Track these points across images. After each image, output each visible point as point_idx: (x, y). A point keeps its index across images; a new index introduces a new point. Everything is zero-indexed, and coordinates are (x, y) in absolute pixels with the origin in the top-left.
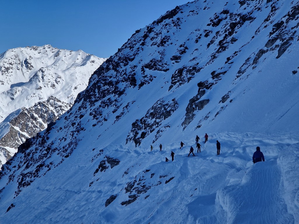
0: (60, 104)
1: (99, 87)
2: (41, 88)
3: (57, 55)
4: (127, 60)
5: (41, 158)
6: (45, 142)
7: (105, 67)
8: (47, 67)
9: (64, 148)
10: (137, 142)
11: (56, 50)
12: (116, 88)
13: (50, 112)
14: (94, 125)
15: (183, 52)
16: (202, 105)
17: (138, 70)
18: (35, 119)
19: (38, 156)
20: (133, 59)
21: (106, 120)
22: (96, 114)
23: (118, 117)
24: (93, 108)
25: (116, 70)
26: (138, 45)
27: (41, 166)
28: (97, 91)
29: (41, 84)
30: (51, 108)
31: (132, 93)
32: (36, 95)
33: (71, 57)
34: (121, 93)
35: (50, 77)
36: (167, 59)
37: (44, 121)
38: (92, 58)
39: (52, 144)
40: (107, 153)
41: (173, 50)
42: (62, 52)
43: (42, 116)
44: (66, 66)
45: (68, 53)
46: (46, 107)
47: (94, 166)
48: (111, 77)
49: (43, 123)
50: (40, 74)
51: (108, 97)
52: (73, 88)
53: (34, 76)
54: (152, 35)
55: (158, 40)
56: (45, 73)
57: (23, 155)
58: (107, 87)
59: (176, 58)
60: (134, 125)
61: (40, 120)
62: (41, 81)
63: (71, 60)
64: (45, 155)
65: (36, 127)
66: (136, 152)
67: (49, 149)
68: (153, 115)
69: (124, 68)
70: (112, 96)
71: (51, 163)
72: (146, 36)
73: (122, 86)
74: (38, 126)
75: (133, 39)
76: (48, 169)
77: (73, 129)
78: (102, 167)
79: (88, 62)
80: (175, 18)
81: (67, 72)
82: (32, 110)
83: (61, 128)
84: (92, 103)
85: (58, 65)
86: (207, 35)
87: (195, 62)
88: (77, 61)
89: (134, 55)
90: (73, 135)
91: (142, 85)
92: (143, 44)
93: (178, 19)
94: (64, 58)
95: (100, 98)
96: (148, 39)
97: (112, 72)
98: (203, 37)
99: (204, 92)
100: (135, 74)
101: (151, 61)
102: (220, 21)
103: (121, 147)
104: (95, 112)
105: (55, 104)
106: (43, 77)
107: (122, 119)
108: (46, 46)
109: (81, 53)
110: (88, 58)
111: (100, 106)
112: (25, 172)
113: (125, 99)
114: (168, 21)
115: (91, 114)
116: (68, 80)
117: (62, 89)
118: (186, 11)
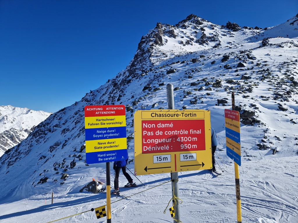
0: (16, 131)
1: (38, 133)
2: (5, 123)
3: (14, 109)
4: (48, 124)
5: (16, 156)
6: (17, 150)
7: (40, 125)
8: (9, 114)
9: (25, 152)
10: (51, 152)
11: (13, 108)
12: (44, 133)
13: (11, 134)
14: (36, 145)
15: (66, 122)
16: (65, 145)
17: (52, 127)
18: (4, 137)
19: (14, 156)
20: (50, 124)
21: (40, 143)
22: (37, 141)
23: (45, 142)
24: (36, 139)
25: (44, 127)
26: (52, 119)
27: (17, 158)
28: (37, 133)
29: (6, 122)
30: (12, 133)
31: (49, 134)
32: (3, 126)
33: (21, 110)
34: (46, 134)
35: (10, 119)
36: (61, 124)
37: (8, 138)
38: (31, 111)
39: (20, 151)
40: (42, 154)
41: (63, 121)
42: (16, 108)
43: (7, 136)
44: (18, 114)
45: (19, 108)
46: (9, 132)
47: (38, 158)
48: (42, 129)
49: (8, 139)
50: (5, 118)
51: (41, 135)
52: (22, 123)
53: (2, 118)
54: (56, 116)
55: (58, 118)
56: (8, 117)
57: (7, 155)
58: (41, 132)
59: (64, 124)
60: (50, 147)
61: (6, 138)
62: (6, 120)
63: (21, 112)
64: (18, 155)
65: (5, 141)
66: (51, 155)
67: (19, 153)
68: (55, 145)
69: (47, 126)
70: (43, 135)
71: (21, 157)
72: (54, 117)
73: (46, 132)
74: (5, 140)
75: (50, 117)
76: (19, 159)
77: (28, 146)
78: (41, 158)
79: (29, 113)
80: (64, 111)
81: (19, 117)
82: (2, 134)
83: (23, 146)
84: (36, 137)
85: (14, 113)
86: (73, 117)
87: (68, 127)
88: (24, 112)
89: (50, 122)
90: (29, 148)
91: (53, 132)
92: (53, 119)
93: (65, 112)
94: (17, 111)
95: (38, 136)
96: (55, 118)
97: (43, 128)
98: (72, 118)
99: (66, 142)
100: (50, 129)
101: (56, 125)
102: (77, 113)
103: (47, 153)
104: (37, 140)
105: (13, 131)
106: (7, 119)
107: (46, 142)
108: (9, 106)
109: (26, 109)
110: (29, 111)
111: (39, 138)
112: (10, 161)
113: (47, 136)
114: (62, 112)
115: (35, 141)
116: (19, 120)
117: (16, 124)
118: (68, 110)
